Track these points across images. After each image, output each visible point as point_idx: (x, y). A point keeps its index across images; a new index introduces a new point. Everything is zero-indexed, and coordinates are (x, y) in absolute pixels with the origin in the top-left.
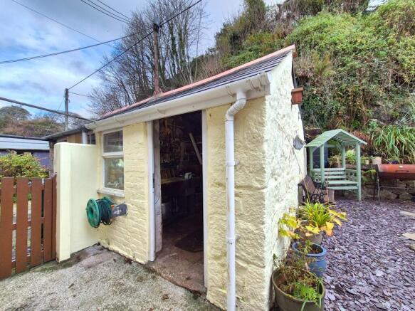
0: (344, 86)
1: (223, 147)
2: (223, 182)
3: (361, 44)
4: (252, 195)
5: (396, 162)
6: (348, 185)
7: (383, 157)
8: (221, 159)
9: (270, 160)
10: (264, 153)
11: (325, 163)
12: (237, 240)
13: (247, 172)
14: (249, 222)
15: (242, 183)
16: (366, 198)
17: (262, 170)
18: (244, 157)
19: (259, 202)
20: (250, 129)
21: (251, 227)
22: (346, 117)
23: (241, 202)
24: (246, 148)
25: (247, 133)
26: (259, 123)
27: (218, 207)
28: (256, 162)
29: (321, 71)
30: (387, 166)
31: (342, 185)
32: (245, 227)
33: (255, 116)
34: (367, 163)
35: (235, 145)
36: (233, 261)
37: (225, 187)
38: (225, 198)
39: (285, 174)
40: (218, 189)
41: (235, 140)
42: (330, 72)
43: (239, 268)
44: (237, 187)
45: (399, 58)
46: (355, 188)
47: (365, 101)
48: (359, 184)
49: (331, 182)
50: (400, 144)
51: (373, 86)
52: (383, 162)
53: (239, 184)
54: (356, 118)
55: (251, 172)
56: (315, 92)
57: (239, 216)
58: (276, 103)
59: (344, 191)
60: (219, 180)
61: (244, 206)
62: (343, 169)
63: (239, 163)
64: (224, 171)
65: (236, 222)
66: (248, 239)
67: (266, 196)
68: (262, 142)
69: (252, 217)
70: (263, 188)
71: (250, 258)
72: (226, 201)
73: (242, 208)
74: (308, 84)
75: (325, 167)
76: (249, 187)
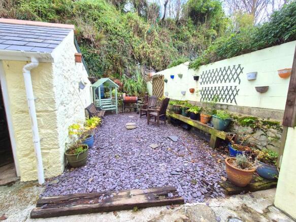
0: (111, 53)
1: (23, 88)
2: (26, 110)
3: (119, 31)
4: (49, 115)
5: (130, 96)
6: (113, 107)
7: (126, 93)
8: (23, 96)
9: (59, 96)
10: (54, 93)
11: (101, 96)
12: (41, 140)
13: (44, 103)
14: (48, 129)
15: (40, 109)
16: (120, 113)
17: (53, 102)
18: (41, 95)
19: (53, 118)
20: (43, 79)
21: (50, 131)
22: (113, 71)
23: (41, 120)
24: (42, 89)
25: (42, 81)
26: (49, 76)
27: (24, 125)
28: (49, 97)
29: (99, 40)
30: (126, 97)
31: (111, 107)
32: (45, 132)
33: (46, 72)
34: (121, 96)
35: (33, 88)
36: (39, 152)
37: (28, 113)
38: (30, 119)
39: (73, 103)
40: (23, 115)
41: (32, 84)
42: (104, 42)
43: (44, 154)
44: (37, 112)
45: (133, 46)
46: (115, 108)
47: (121, 64)
48: (117, 106)
49: (104, 107)
50: (131, 87)
51: (124, 57)
52: (126, 96)
53: (39, 110)
54: (117, 72)
55: (47, 103)
56: (96, 52)
57: (41, 127)
58: (61, 64)
59: (111, 110)
60: (22, 108)
61: (44, 122)
62: (111, 99)
63: (38, 98)
64: (26, 103)
65: (39, 131)
66: (48, 137)
67: (58, 114)
68: (52, 87)
69: (49, 126)
70: (55, 111)
71: (51, 146)
72: (30, 121)
73: (42, 123)
74: (92, 45)
75: (102, 98)
76: (47, 111)
